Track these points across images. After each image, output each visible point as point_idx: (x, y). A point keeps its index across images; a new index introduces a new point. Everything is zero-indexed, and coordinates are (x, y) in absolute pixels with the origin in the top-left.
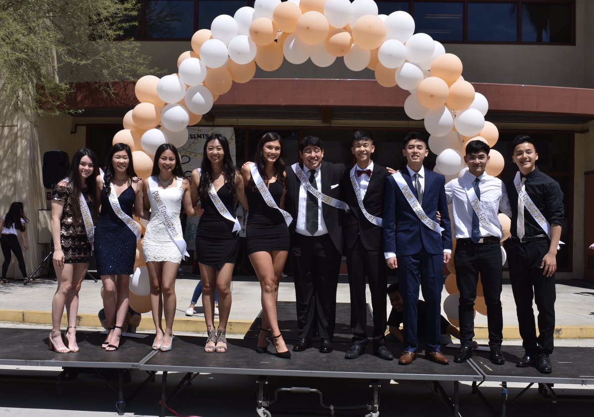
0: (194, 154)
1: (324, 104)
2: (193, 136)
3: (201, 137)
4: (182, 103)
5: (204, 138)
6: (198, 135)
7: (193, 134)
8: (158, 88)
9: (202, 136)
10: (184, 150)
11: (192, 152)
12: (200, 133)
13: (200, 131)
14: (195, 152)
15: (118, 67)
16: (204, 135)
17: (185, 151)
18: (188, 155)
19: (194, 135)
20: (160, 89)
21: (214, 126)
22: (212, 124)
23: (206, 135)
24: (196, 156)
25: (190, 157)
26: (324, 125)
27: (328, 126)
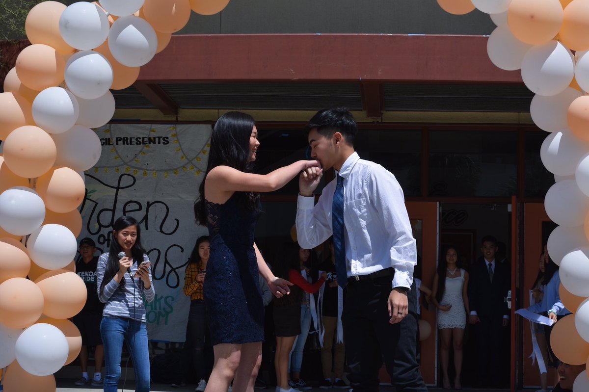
0: (142, 172)
1: (366, 77)
2: (141, 140)
3: (154, 142)
4: (104, 50)
5: (159, 143)
6: (150, 139)
7: (141, 136)
8: (60, 23)
9: (157, 140)
10: (125, 164)
11: (140, 169)
12: (153, 135)
13: (153, 131)
14: (144, 167)
15: (8, 17)
16: (159, 138)
17: (126, 166)
18: (131, 172)
19: (143, 138)
20: (65, 25)
21: (177, 122)
22: (174, 119)
23: (164, 139)
24: (145, 174)
25: (135, 176)
26: (370, 120)
27: (378, 122)
